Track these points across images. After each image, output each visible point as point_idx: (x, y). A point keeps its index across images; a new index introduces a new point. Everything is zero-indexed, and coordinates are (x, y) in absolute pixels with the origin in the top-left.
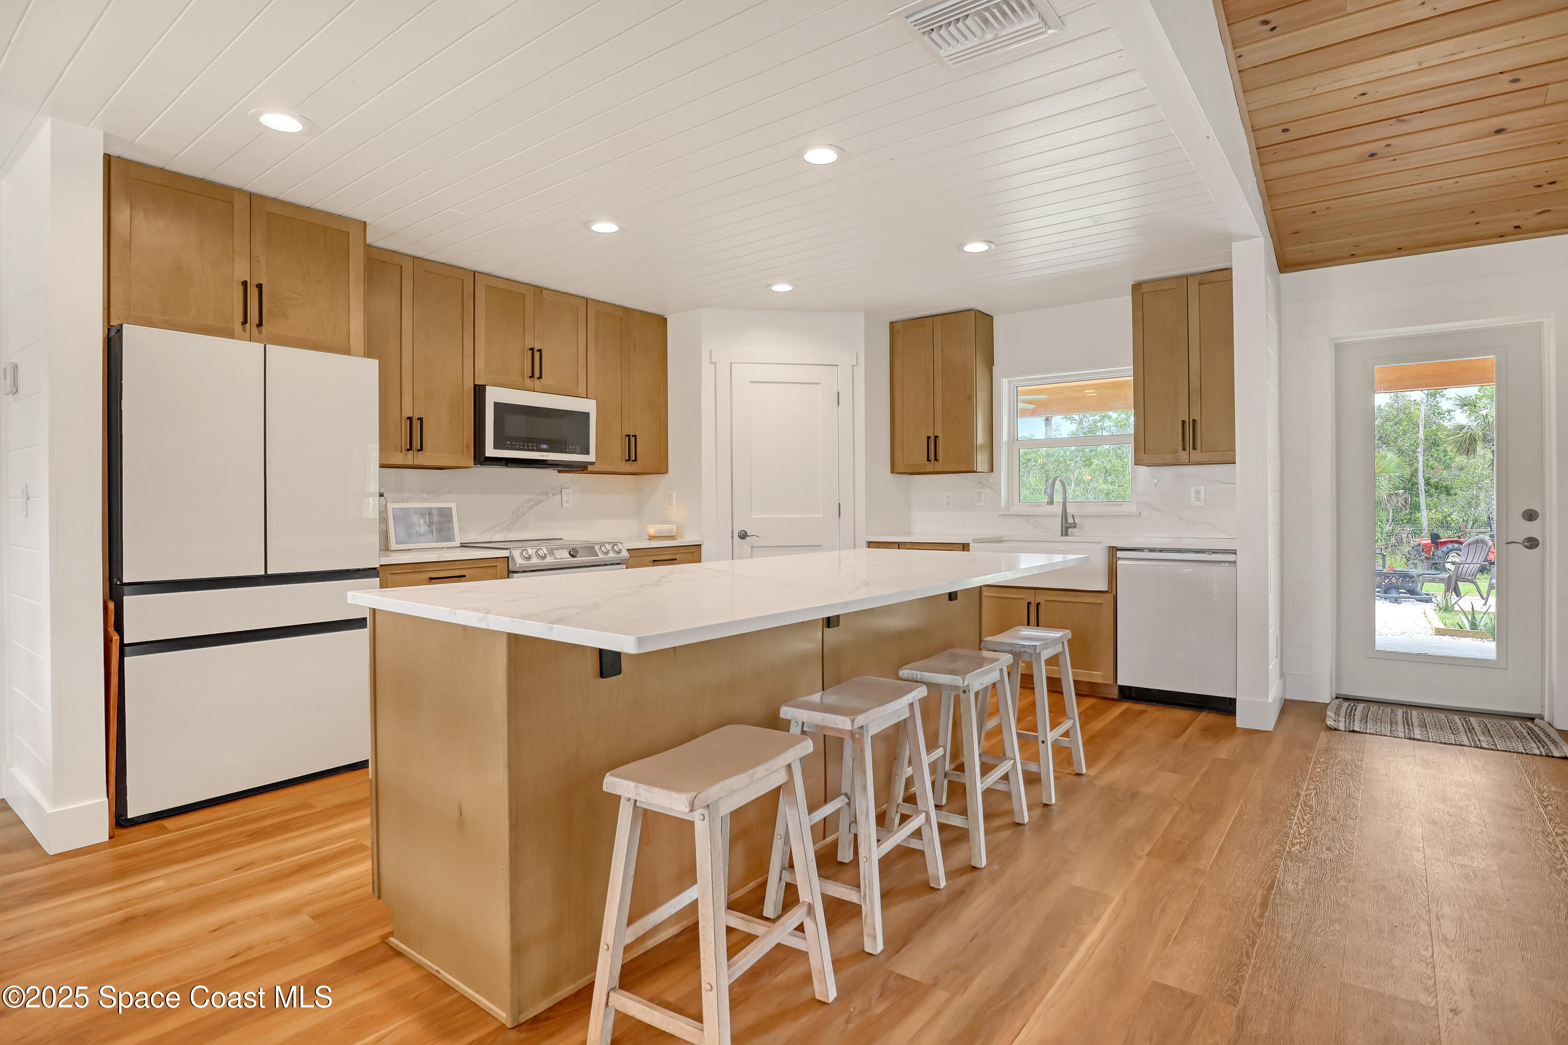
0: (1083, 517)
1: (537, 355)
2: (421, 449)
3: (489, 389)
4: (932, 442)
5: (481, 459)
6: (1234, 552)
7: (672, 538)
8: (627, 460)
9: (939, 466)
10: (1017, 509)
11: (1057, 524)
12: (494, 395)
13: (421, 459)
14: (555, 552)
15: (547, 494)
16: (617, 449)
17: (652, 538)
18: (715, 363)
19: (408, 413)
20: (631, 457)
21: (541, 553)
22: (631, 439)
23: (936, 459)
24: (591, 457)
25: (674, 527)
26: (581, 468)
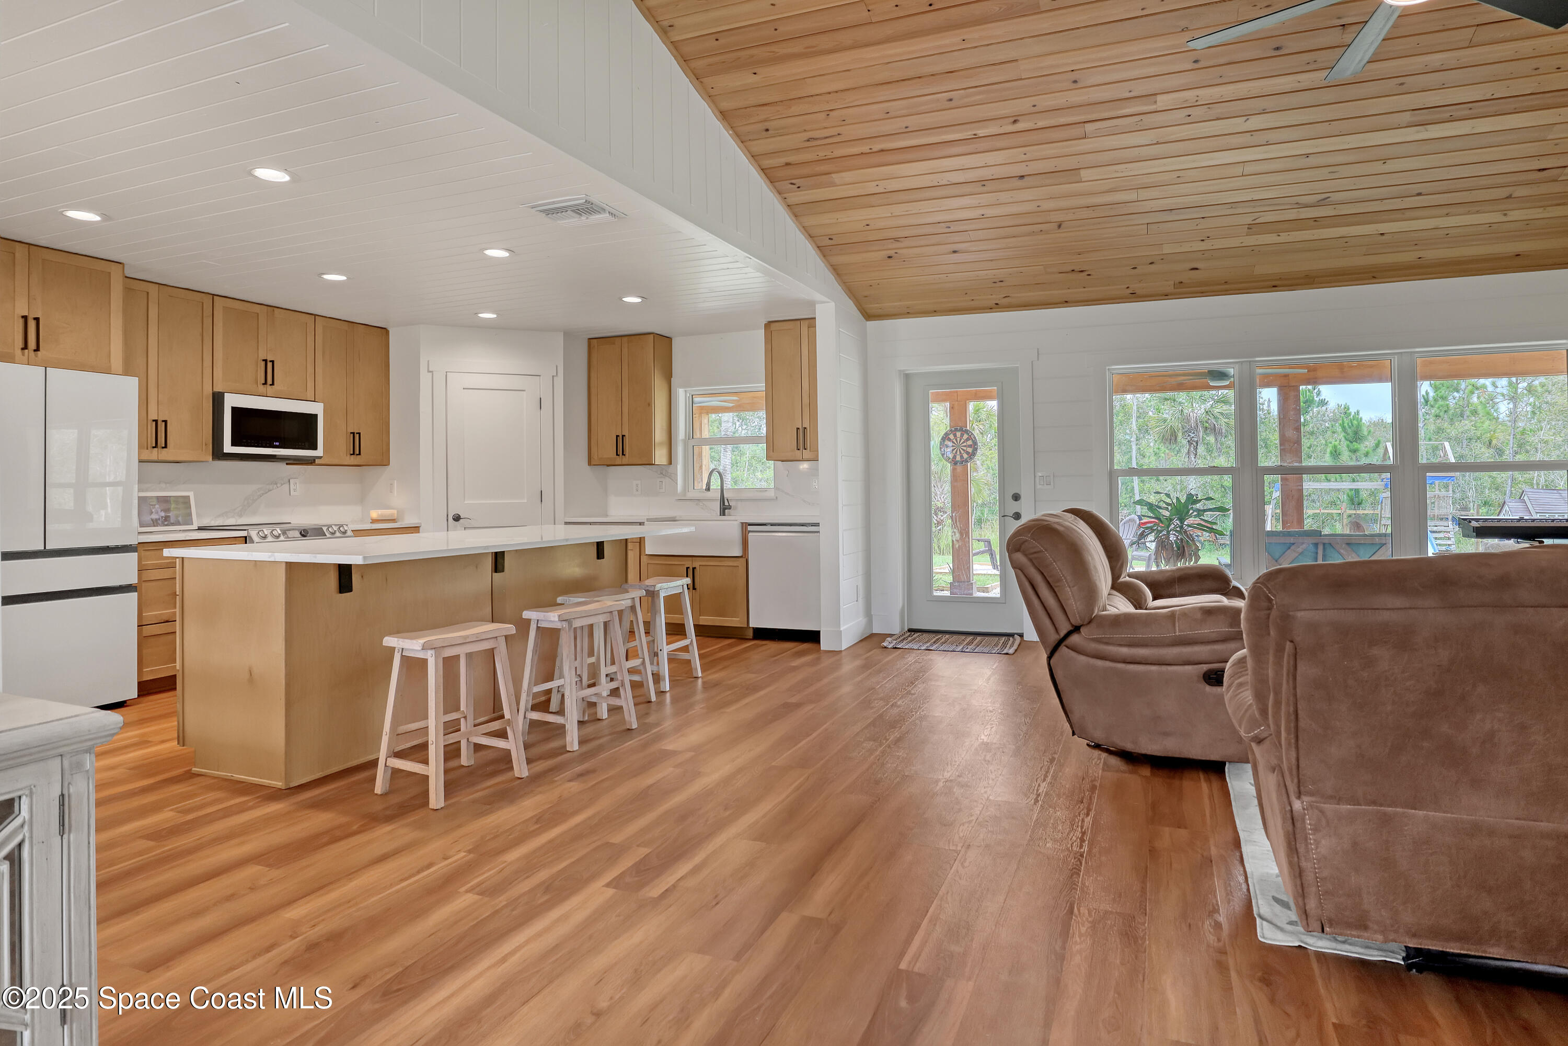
0: (737, 500)
1: (270, 365)
2: (166, 447)
3: (227, 397)
4: (620, 440)
5: (218, 454)
6: (817, 525)
7: (394, 521)
8: (351, 454)
9: (625, 460)
10: (690, 495)
11: (717, 506)
12: (231, 401)
13: (164, 454)
14: (287, 532)
15: (276, 484)
16: (343, 444)
17: (374, 521)
18: (432, 372)
19: (153, 416)
20: (356, 451)
21: (275, 533)
22: (355, 436)
23: (623, 454)
24: (319, 452)
25: (395, 512)
26: (311, 461)
